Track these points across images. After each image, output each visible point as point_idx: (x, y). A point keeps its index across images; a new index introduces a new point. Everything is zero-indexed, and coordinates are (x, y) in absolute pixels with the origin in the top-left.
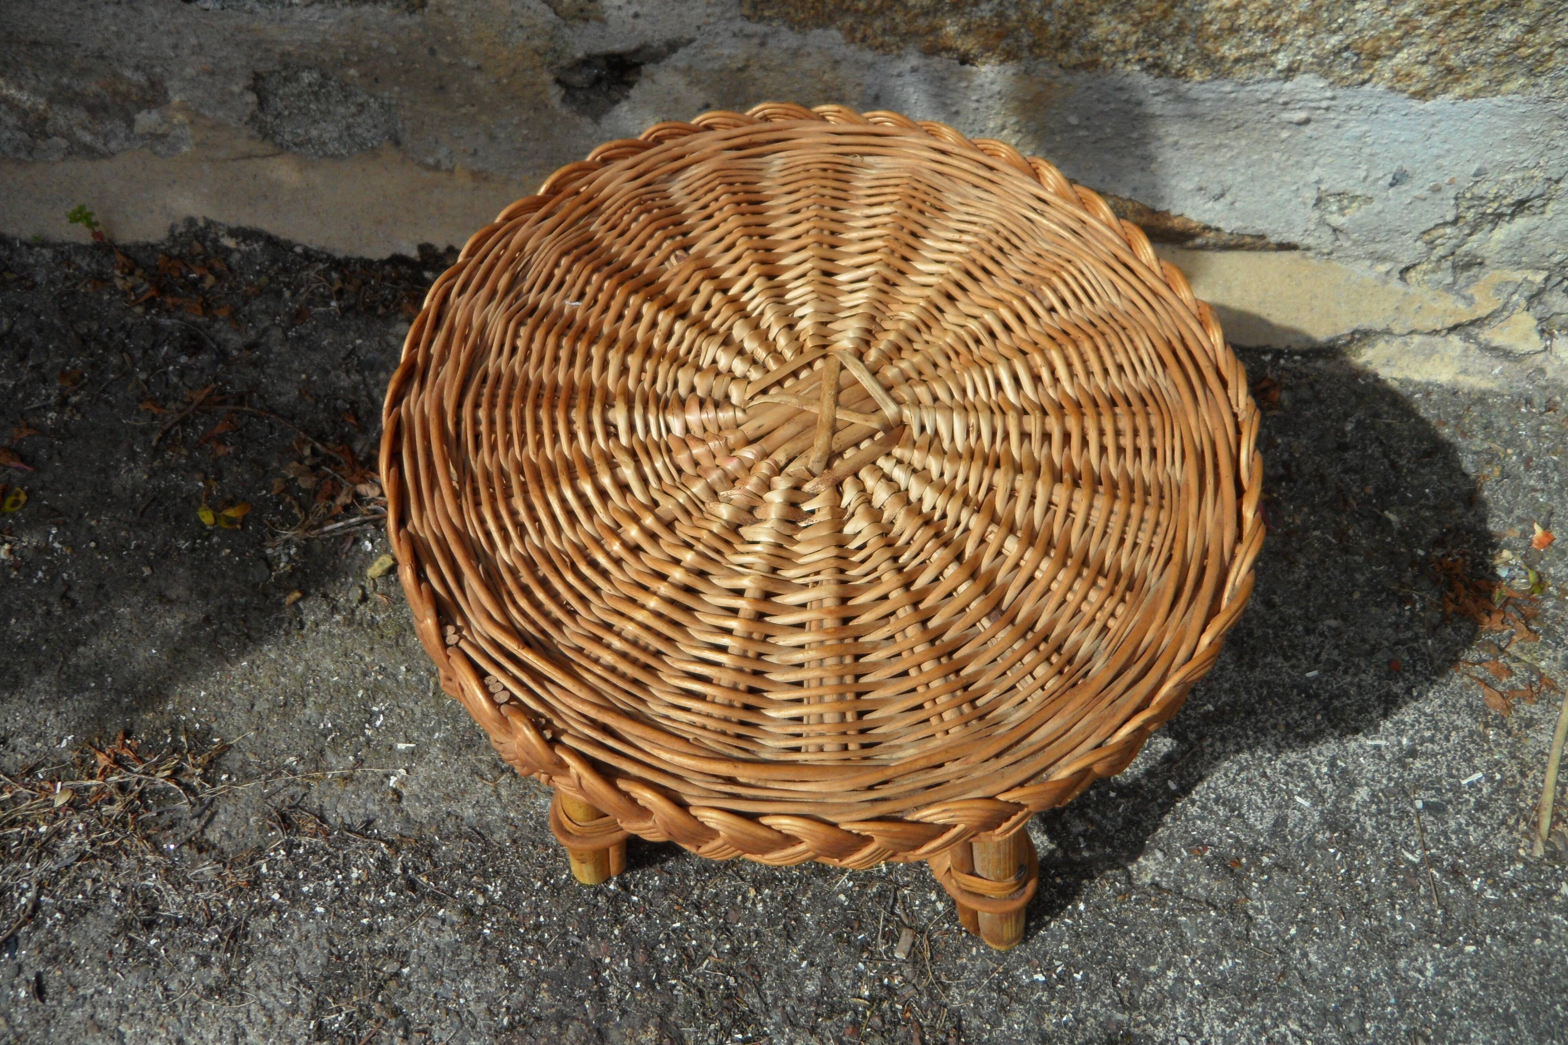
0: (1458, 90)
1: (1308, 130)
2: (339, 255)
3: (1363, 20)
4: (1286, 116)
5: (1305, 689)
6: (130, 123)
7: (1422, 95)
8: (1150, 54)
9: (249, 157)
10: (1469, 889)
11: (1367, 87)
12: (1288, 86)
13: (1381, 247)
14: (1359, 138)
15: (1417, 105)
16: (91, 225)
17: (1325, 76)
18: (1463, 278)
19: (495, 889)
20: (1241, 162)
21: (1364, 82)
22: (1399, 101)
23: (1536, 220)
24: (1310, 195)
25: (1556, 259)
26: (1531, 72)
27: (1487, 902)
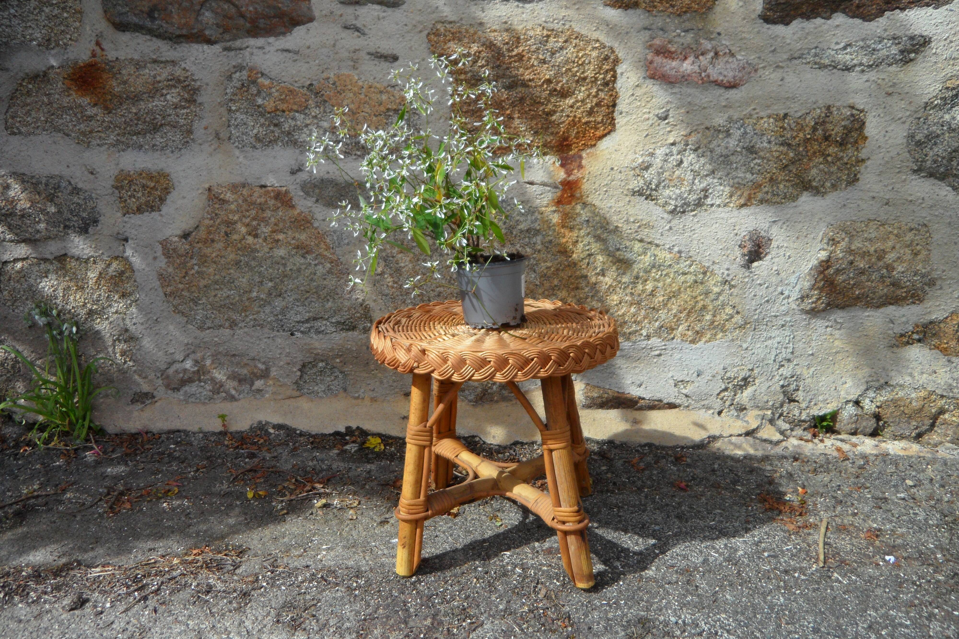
0: (704, 340)
1: (662, 358)
2: (313, 433)
3: (663, 316)
4: (653, 353)
6: (252, 384)
7: (693, 342)
9: (290, 398)
10: (794, 577)
11: (675, 340)
12: (649, 342)
13: (706, 402)
14: (680, 359)
15: (694, 346)
17: (660, 337)
18: (742, 414)
19: (362, 582)
20: (644, 372)
21: (673, 339)
22: (687, 345)
23: (754, 388)
24: (672, 382)
25: (771, 403)
26: (722, 331)
27: (802, 580)
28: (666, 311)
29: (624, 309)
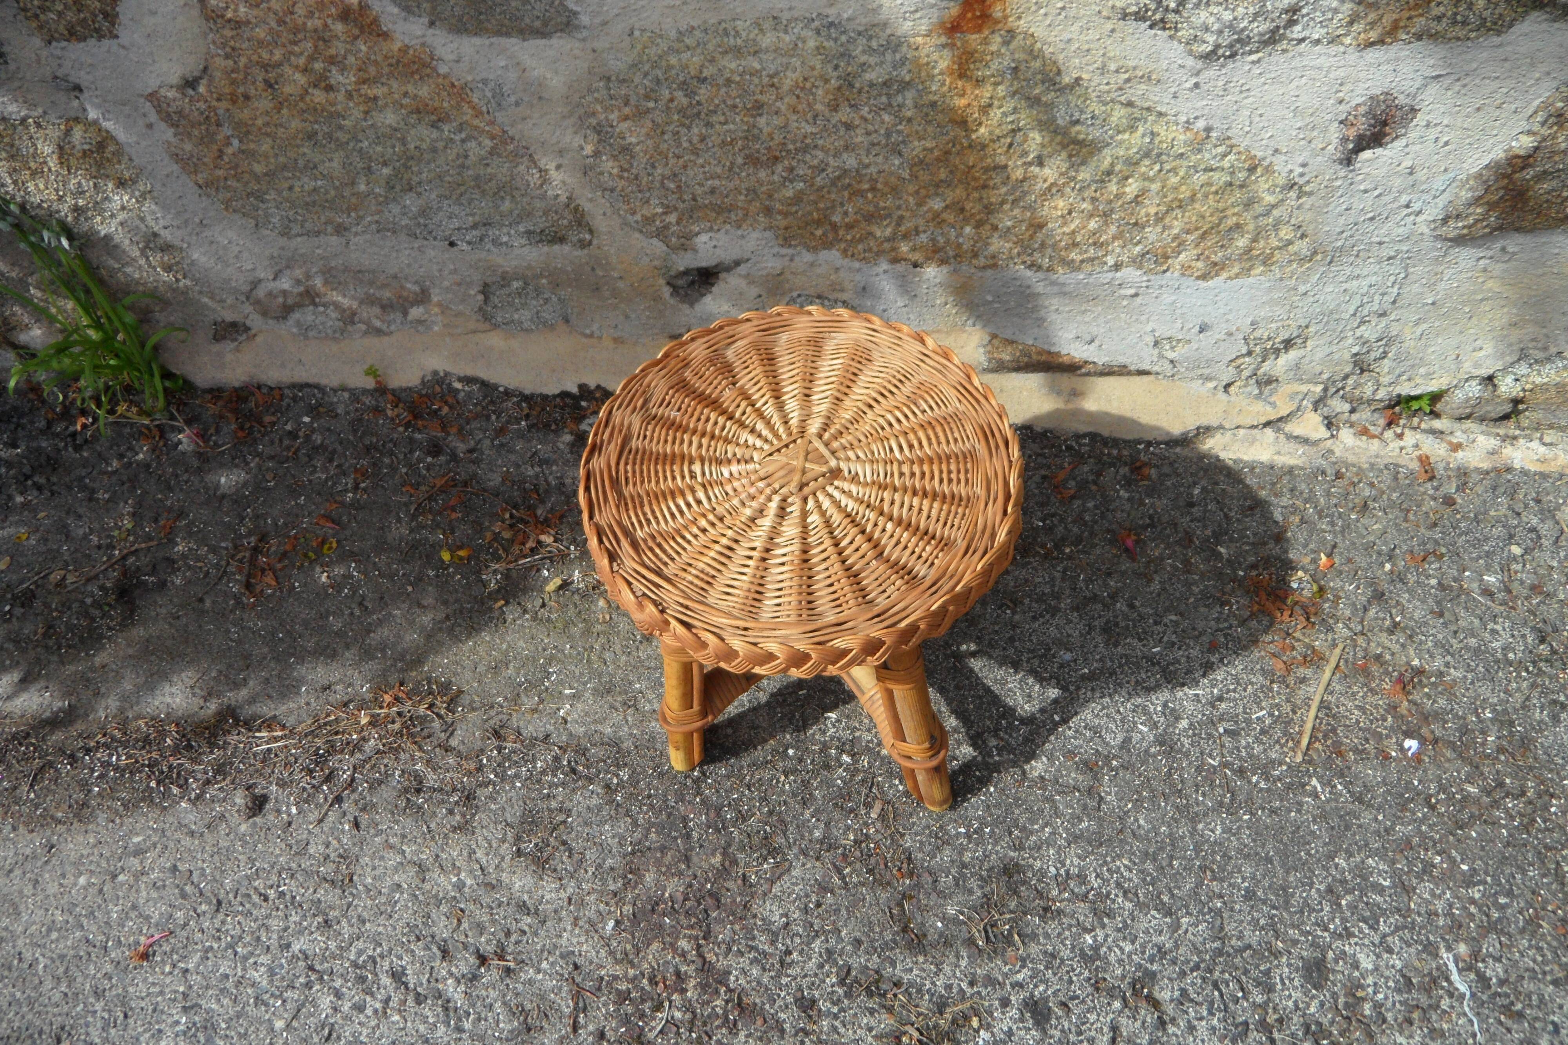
0: (1225, 275)
1: (1139, 300)
2: (527, 392)
3: (1152, 237)
4: (1123, 292)
5: (1152, 661)
6: (405, 314)
7: (1204, 277)
8: (1028, 259)
9: (475, 332)
10: (1249, 782)
11: (1168, 274)
12: (1119, 274)
13: (1206, 371)
14: (1171, 304)
15: (1202, 284)
16: (376, 376)
17: (1140, 267)
18: (1267, 390)
19: (624, 774)
20: (1101, 320)
21: (1165, 272)
22: (1190, 281)
23: (1302, 352)
24: (1150, 340)
25: (1325, 376)
26: (1264, 263)
27: (1261, 789)
28: (1159, 229)
29: (1077, 222)
